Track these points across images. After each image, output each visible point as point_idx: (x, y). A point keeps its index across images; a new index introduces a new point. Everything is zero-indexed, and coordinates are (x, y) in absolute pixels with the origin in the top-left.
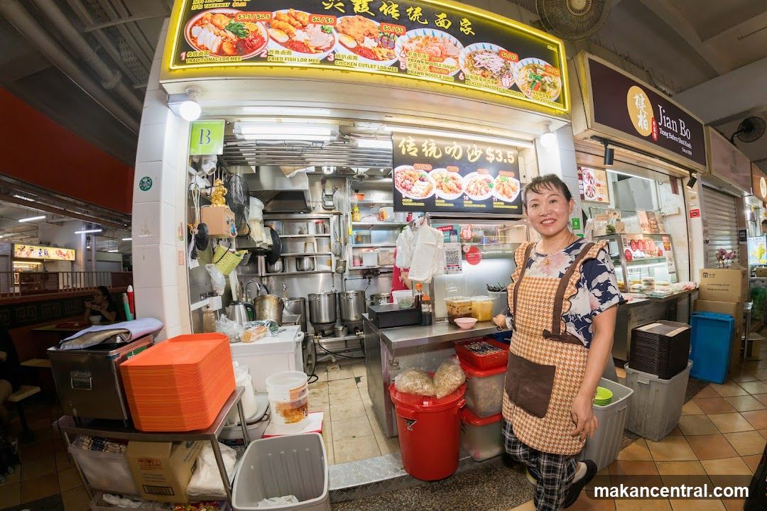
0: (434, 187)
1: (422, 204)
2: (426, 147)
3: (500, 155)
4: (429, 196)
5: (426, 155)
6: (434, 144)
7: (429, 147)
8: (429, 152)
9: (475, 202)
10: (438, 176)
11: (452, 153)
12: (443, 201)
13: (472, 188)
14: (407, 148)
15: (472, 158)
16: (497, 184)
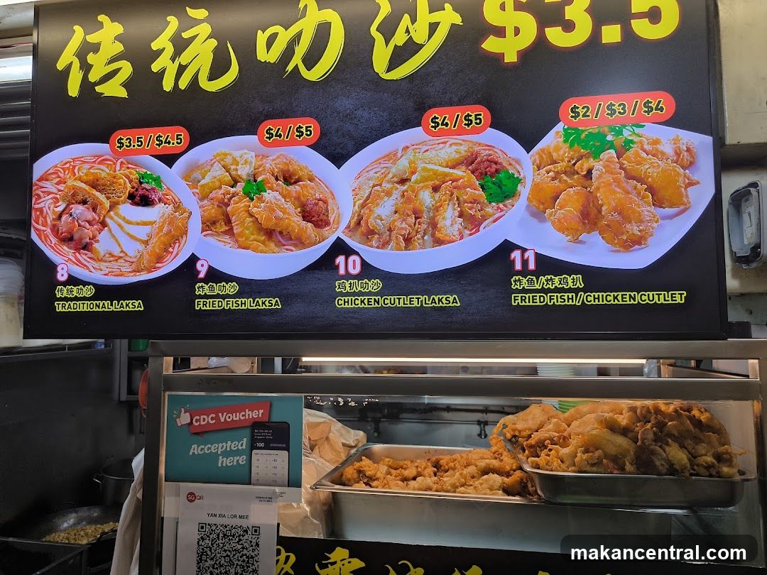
0: (195, 224)
1: (135, 305)
2: (170, 50)
5: (168, 85)
6: (206, 31)
8: (182, 69)
9: (394, 283)
10: (217, 172)
11: (288, 53)
12: (231, 288)
13: (384, 210)
14: (86, 68)
15: (393, 65)
16: (544, 176)
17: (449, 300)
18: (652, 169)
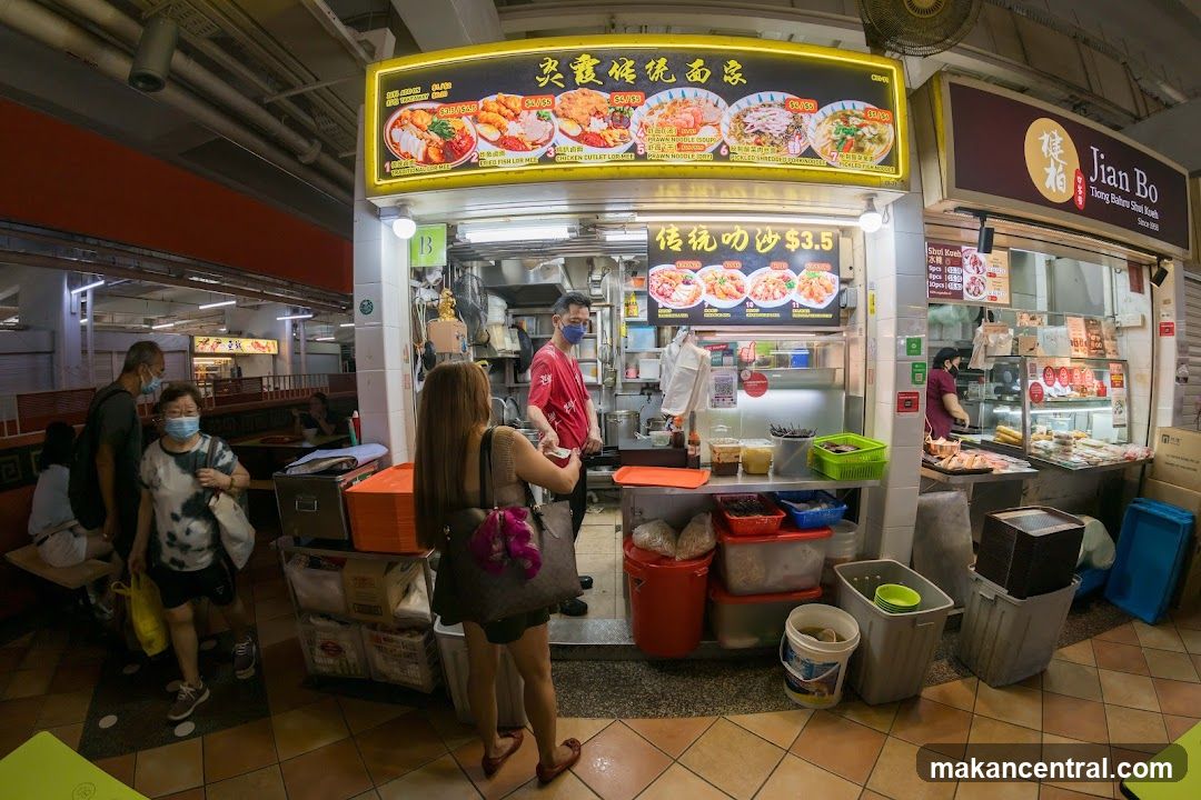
0: (704, 291)
1: (686, 315)
2: (694, 237)
3: (809, 240)
4: (696, 304)
5: (694, 248)
6: (706, 232)
7: (698, 236)
8: (698, 244)
9: (763, 310)
10: (710, 276)
11: (732, 242)
12: (716, 310)
13: (759, 290)
14: (667, 241)
15: (763, 247)
16: (801, 283)
17: (777, 315)
18: (826, 283)
